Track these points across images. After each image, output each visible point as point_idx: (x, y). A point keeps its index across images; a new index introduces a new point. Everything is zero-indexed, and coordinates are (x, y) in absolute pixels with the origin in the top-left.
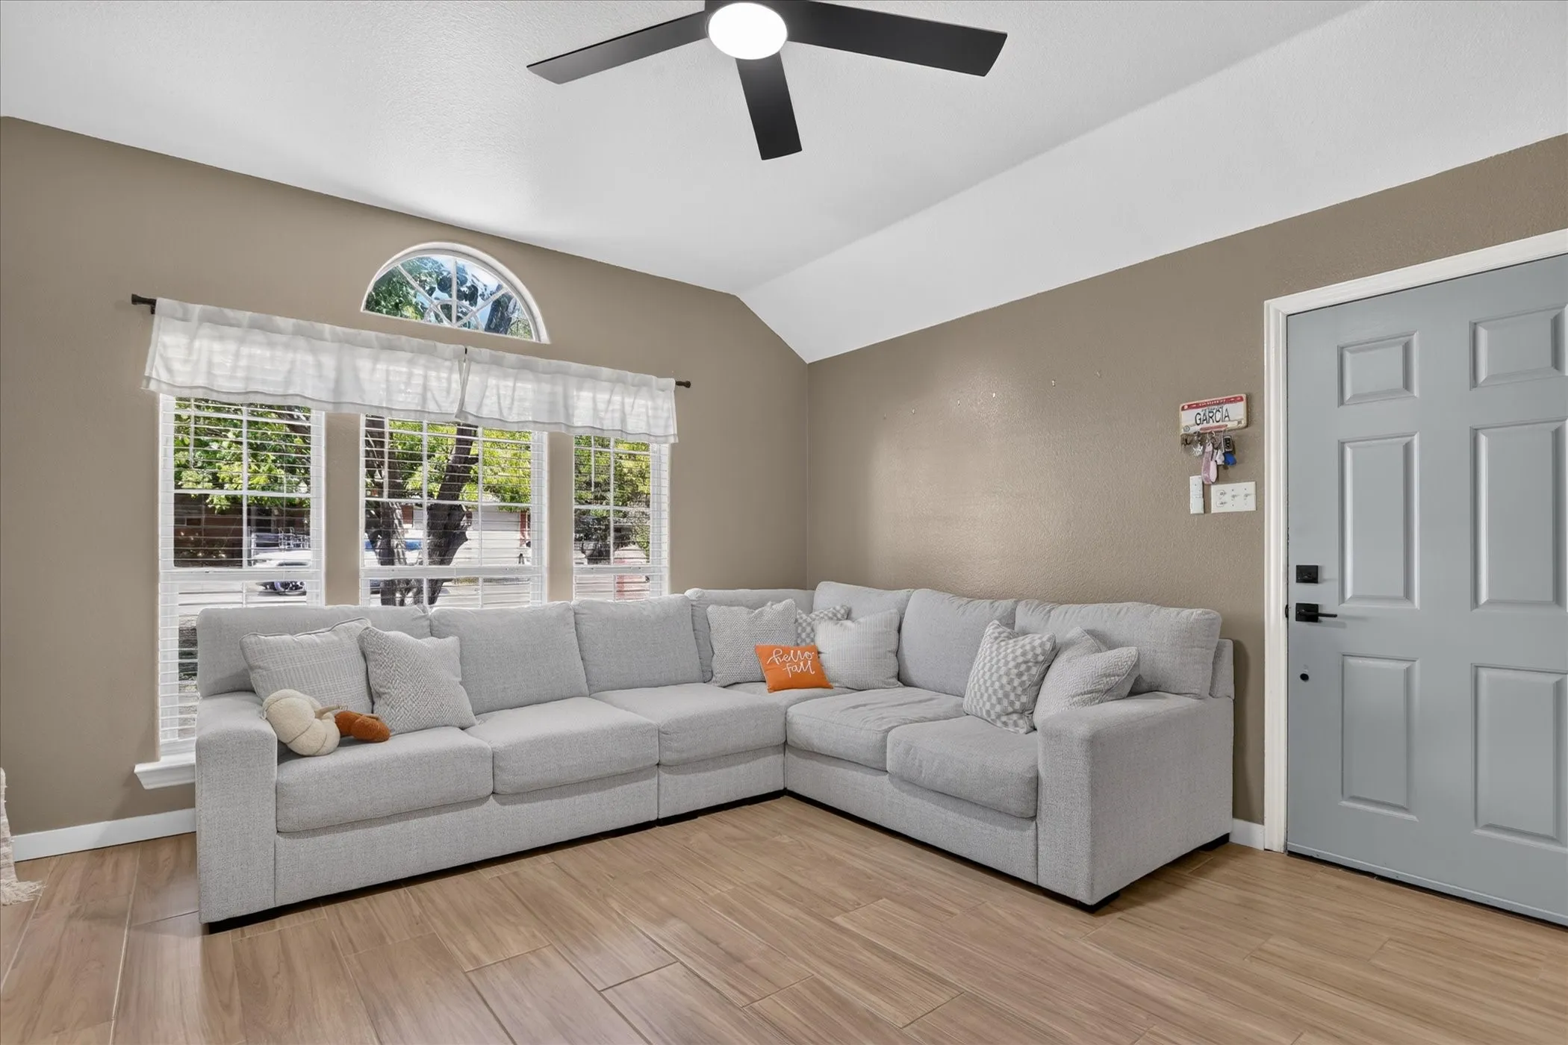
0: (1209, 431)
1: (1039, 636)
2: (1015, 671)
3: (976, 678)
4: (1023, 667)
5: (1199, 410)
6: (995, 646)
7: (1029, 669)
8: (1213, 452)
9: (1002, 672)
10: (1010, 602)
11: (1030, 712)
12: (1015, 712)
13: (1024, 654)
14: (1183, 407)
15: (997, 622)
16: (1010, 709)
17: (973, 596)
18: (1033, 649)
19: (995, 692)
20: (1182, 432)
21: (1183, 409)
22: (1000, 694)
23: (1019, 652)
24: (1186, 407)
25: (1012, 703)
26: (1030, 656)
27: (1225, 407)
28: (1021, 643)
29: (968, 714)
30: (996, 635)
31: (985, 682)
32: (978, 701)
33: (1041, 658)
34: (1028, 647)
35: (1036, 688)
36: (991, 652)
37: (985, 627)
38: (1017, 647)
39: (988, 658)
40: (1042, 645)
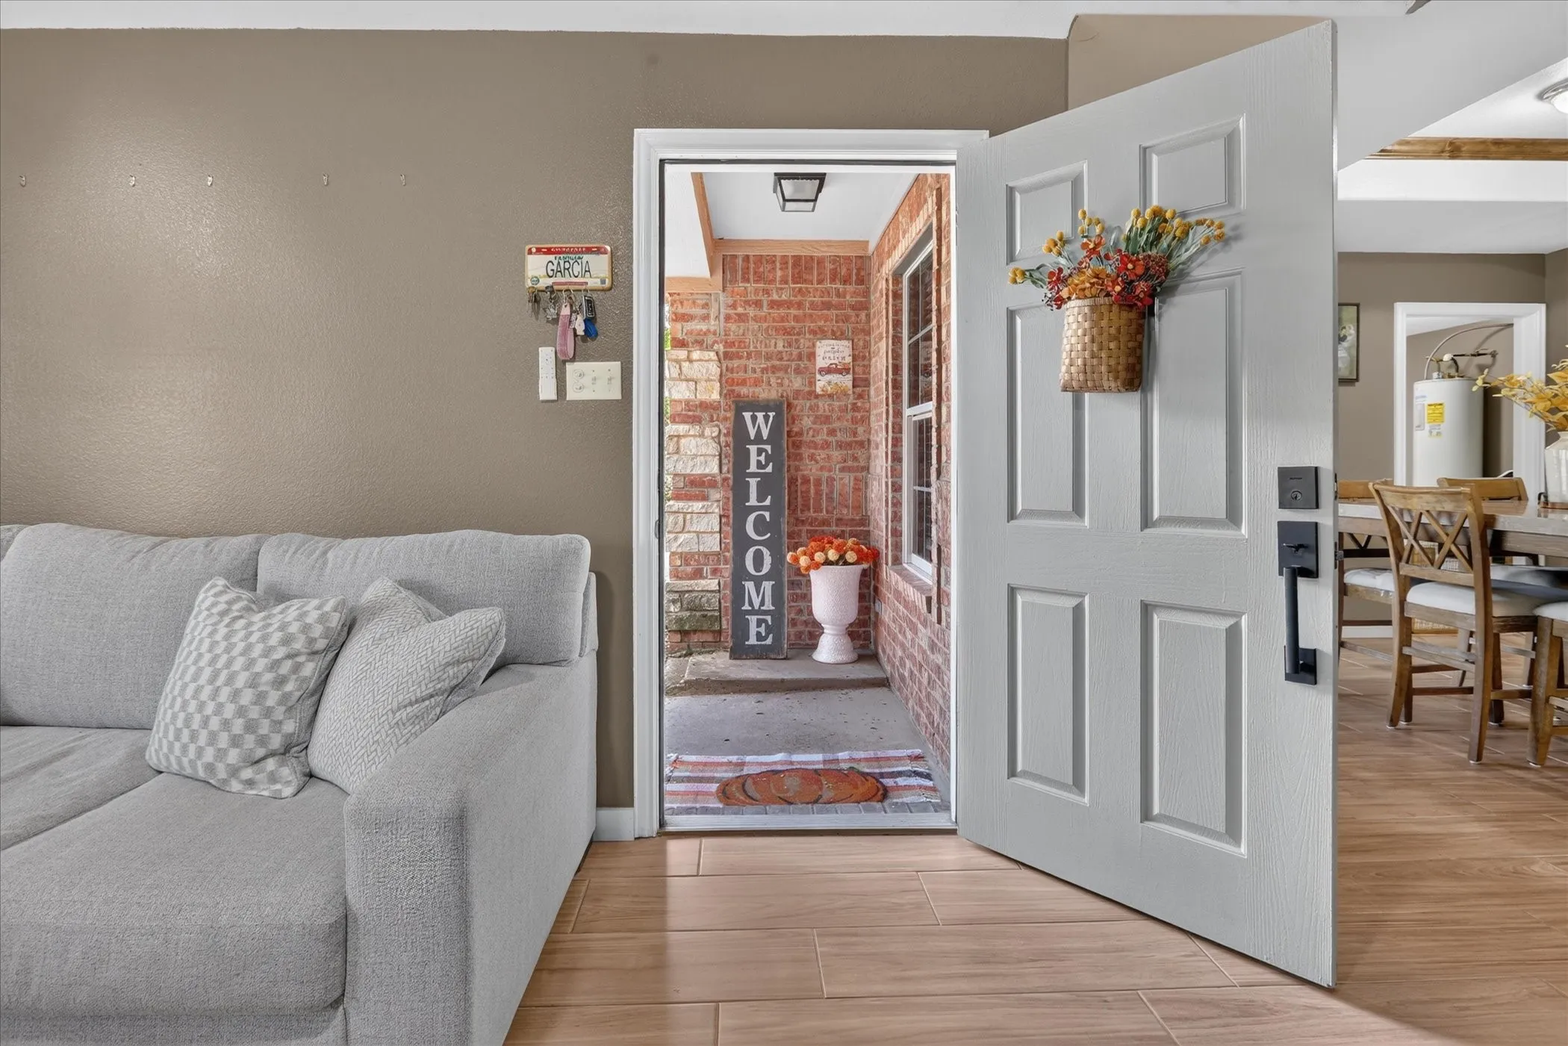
0: (565, 287)
1: (315, 602)
2: (269, 677)
3: (179, 700)
4: (286, 668)
5: (551, 257)
6: (222, 631)
7: (297, 668)
8: (571, 314)
9: (241, 681)
10: (247, 540)
11: (305, 745)
12: (272, 754)
13: (286, 641)
14: (530, 249)
15: (221, 582)
16: (260, 752)
17: (166, 533)
18: (306, 629)
19: (226, 724)
20: (529, 284)
21: (530, 252)
22: (238, 726)
23: (275, 639)
24: (534, 250)
25: (262, 741)
26: (298, 645)
27: (586, 257)
28: (276, 622)
29: (161, 772)
30: (222, 607)
31: (202, 706)
32: (185, 749)
33: (321, 644)
34: (294, 628)
35: (315, 698)
36: (214, 644)
37: (197, 587)
38: (270, 630)
39: (207, 657)
40: (323, 619)
